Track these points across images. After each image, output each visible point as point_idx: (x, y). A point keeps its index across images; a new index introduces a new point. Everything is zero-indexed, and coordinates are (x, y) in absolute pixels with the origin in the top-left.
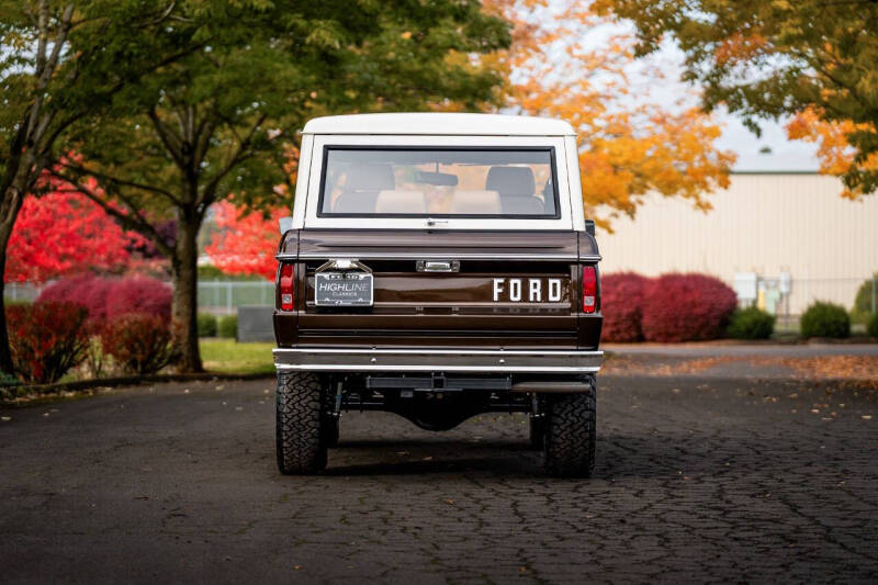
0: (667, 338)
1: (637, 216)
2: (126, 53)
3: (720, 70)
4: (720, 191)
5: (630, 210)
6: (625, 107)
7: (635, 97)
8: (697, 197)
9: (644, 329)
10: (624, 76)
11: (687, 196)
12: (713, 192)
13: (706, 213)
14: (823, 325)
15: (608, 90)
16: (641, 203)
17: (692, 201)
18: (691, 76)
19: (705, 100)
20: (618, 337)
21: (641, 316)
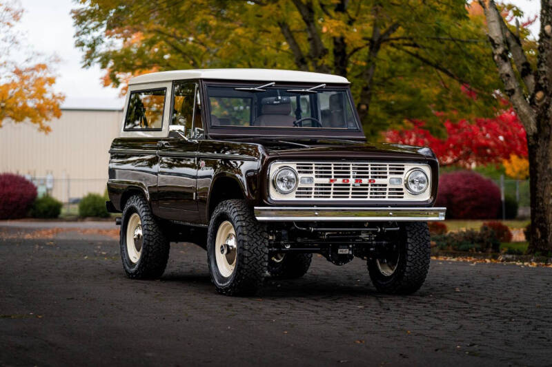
4: (55, 120)
8: (40, 123)
11: (33, 122)
12: (50, 120)
13: (46, 133)
14: (95, 209)
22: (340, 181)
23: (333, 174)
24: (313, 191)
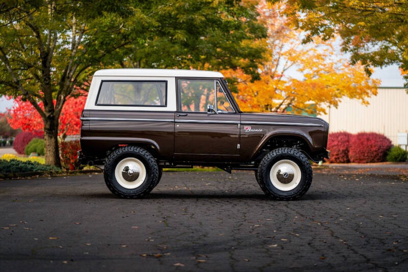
0: (360, 161)
1: (338, 107)
2: (105, 42)
3: (357, 46)
4: (373, 96)
5: (336, 105)
6: (332, 60)
7: (336, 55)
8: (363, 99)
9: (349, 157)
10: (331, 47)
11: (359, 99)
12: (370, 97)
13: (366, 106)
15: (324, 53)
16: (340, 101)
17: (361, 100)
18: (345, 50)
19: (352, 60)
20: (338, 161)
21: (348, 151)
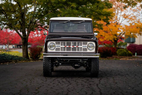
22: (68, 46)
23: (66, 45)
24: (60, 49)
